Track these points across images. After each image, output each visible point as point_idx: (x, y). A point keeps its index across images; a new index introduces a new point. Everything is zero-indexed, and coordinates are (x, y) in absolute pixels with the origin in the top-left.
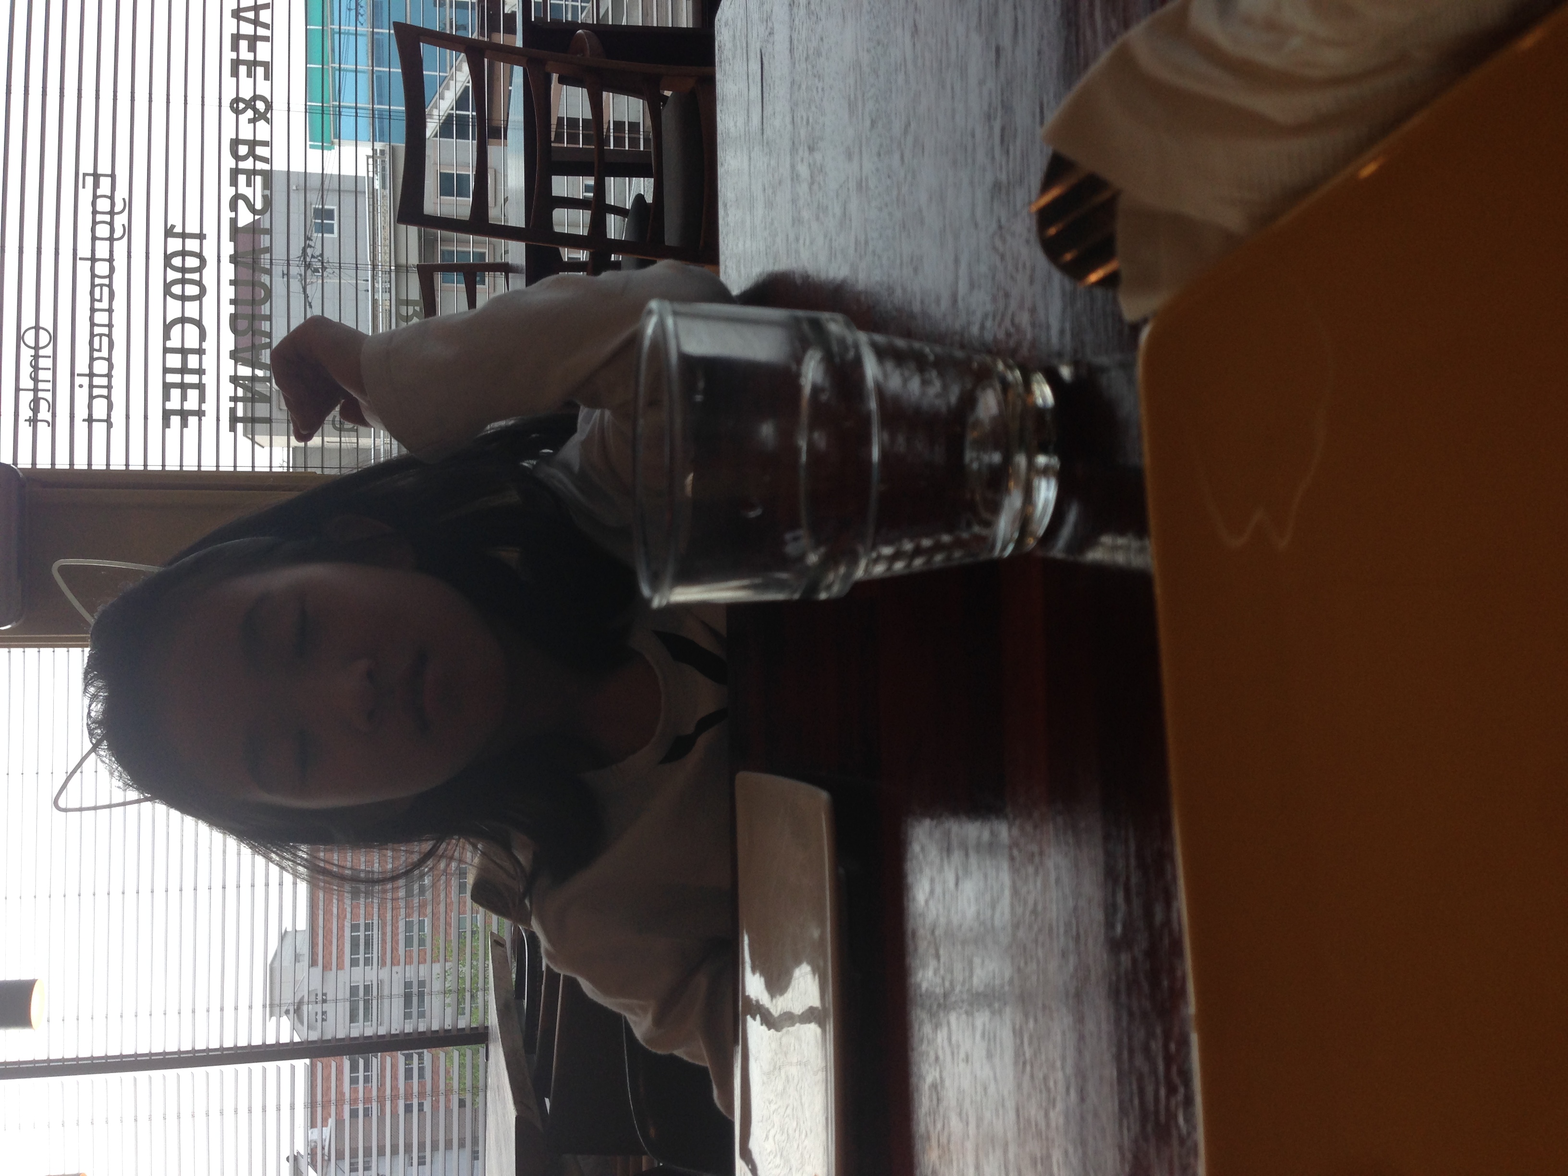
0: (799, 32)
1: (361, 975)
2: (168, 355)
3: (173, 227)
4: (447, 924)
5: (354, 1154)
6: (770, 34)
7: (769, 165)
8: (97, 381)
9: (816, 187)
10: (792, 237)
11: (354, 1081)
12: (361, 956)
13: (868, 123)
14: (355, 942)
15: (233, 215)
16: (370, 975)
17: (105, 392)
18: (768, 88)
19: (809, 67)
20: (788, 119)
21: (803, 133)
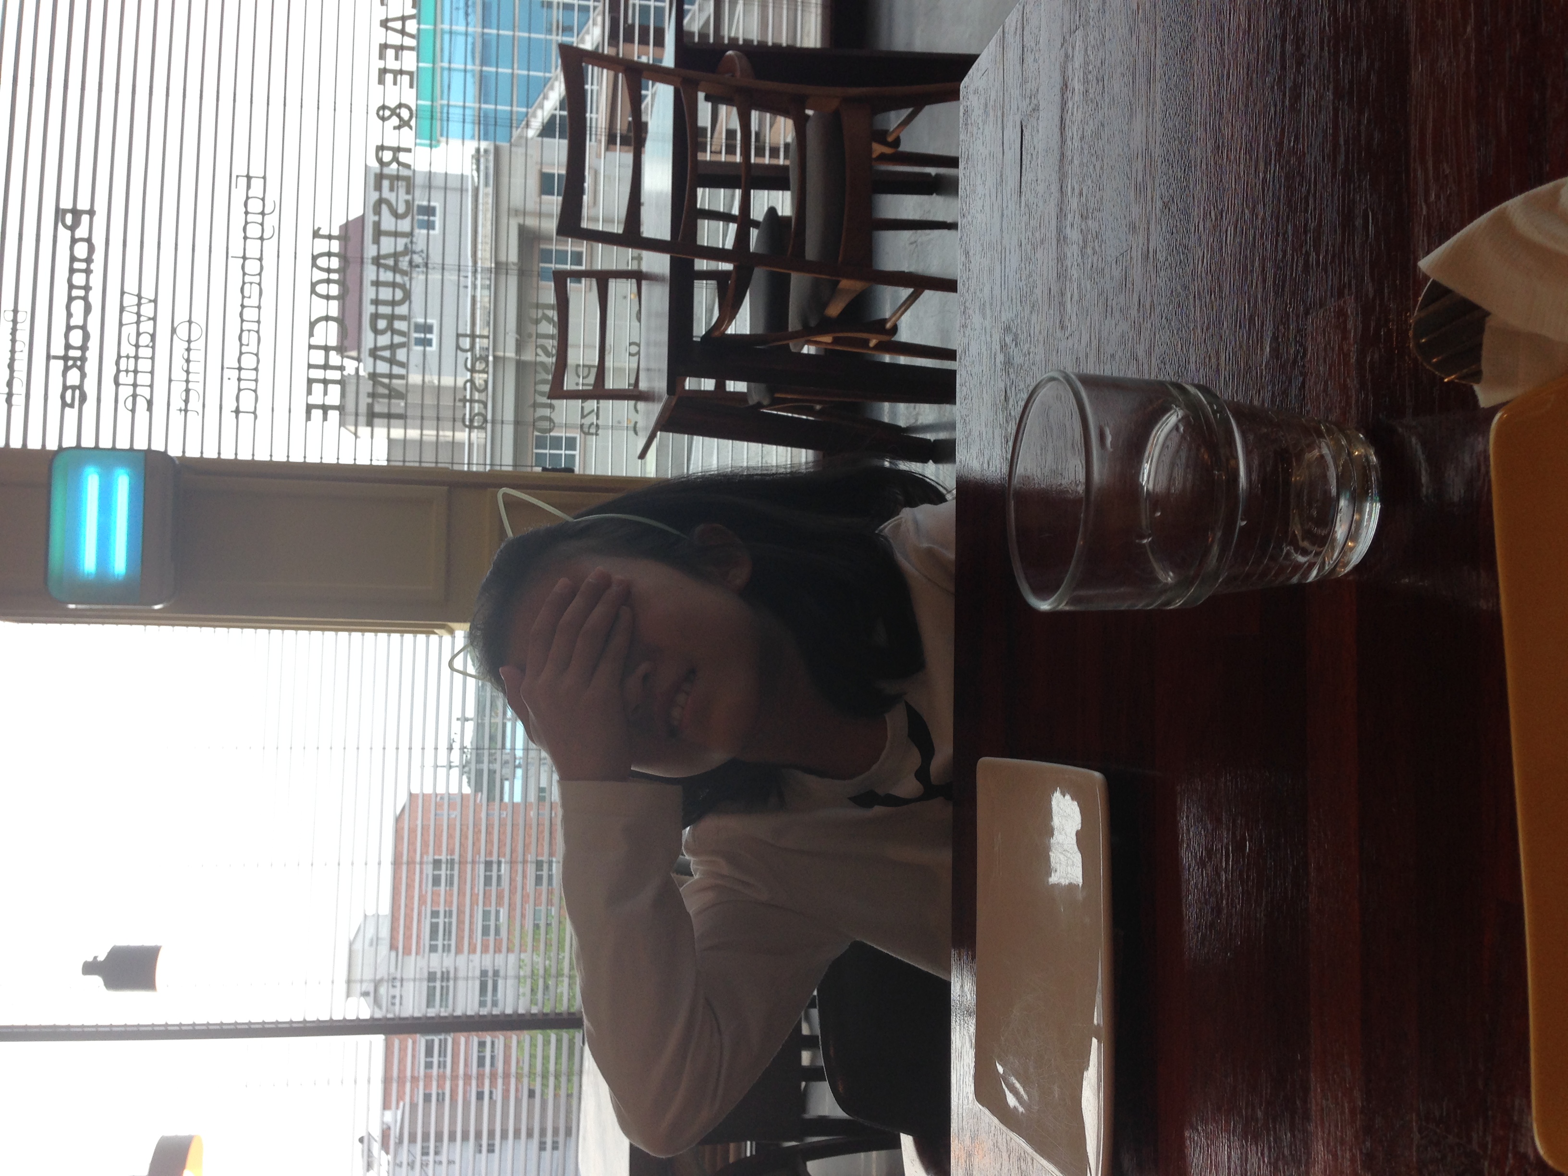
0: (1072, 114)
1: (437, 962)
2: (311, 351)
3: (319, 229)
4: (523, 916)
5: (426, 1137)
6: (1034, 110)
7: (1028, 224)
8: (244, 375)
9: (1089, 251)
10: (1055, 290)
11: (429, 1065)
12: (440, 943)
13: (1159, 204)
14: (434, 928)
15: (376, 218)
16: (449, 961)
17: (252, 385)
18: (1029, 157)
19: (1086, 147)
20: (1055, 188)
21: (1074, 203)
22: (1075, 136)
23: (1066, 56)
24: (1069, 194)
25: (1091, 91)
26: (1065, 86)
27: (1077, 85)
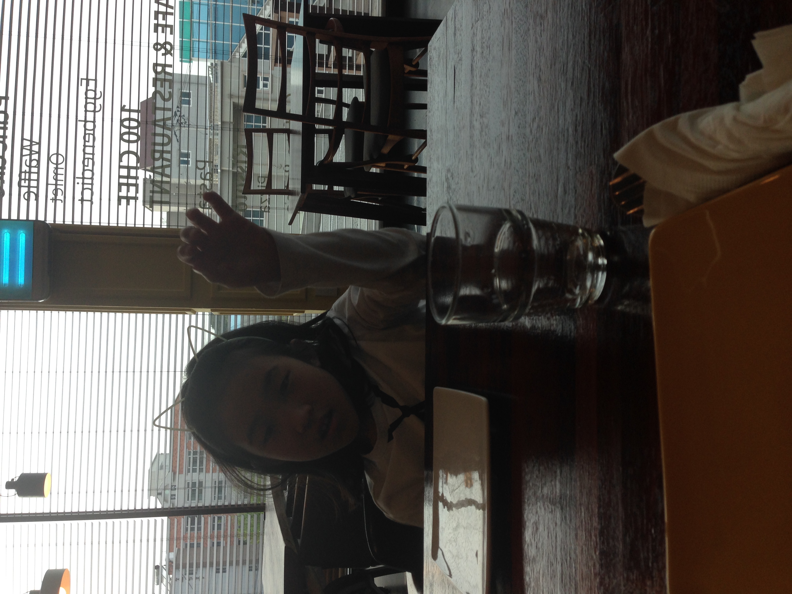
2: (121, 169)
3: (125, 106)
5: (191, 565)
6: (460, 60)
7: (457, 118)
8: (86, 181)
15: (154, 101)
16: (202, 477)
17: (90, 186)
19: (482, 81)
20: (469, 100)
21: (477, 108)
22: (477, 75)
23: (474, 34)
24: (475, 104)
25: (484, 52)
26: (473, 50)
27: (478, 48)
